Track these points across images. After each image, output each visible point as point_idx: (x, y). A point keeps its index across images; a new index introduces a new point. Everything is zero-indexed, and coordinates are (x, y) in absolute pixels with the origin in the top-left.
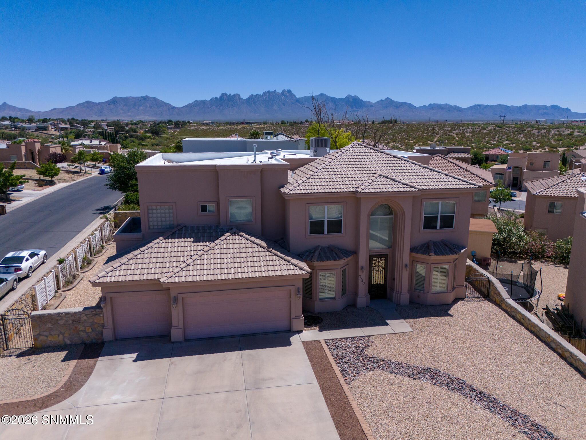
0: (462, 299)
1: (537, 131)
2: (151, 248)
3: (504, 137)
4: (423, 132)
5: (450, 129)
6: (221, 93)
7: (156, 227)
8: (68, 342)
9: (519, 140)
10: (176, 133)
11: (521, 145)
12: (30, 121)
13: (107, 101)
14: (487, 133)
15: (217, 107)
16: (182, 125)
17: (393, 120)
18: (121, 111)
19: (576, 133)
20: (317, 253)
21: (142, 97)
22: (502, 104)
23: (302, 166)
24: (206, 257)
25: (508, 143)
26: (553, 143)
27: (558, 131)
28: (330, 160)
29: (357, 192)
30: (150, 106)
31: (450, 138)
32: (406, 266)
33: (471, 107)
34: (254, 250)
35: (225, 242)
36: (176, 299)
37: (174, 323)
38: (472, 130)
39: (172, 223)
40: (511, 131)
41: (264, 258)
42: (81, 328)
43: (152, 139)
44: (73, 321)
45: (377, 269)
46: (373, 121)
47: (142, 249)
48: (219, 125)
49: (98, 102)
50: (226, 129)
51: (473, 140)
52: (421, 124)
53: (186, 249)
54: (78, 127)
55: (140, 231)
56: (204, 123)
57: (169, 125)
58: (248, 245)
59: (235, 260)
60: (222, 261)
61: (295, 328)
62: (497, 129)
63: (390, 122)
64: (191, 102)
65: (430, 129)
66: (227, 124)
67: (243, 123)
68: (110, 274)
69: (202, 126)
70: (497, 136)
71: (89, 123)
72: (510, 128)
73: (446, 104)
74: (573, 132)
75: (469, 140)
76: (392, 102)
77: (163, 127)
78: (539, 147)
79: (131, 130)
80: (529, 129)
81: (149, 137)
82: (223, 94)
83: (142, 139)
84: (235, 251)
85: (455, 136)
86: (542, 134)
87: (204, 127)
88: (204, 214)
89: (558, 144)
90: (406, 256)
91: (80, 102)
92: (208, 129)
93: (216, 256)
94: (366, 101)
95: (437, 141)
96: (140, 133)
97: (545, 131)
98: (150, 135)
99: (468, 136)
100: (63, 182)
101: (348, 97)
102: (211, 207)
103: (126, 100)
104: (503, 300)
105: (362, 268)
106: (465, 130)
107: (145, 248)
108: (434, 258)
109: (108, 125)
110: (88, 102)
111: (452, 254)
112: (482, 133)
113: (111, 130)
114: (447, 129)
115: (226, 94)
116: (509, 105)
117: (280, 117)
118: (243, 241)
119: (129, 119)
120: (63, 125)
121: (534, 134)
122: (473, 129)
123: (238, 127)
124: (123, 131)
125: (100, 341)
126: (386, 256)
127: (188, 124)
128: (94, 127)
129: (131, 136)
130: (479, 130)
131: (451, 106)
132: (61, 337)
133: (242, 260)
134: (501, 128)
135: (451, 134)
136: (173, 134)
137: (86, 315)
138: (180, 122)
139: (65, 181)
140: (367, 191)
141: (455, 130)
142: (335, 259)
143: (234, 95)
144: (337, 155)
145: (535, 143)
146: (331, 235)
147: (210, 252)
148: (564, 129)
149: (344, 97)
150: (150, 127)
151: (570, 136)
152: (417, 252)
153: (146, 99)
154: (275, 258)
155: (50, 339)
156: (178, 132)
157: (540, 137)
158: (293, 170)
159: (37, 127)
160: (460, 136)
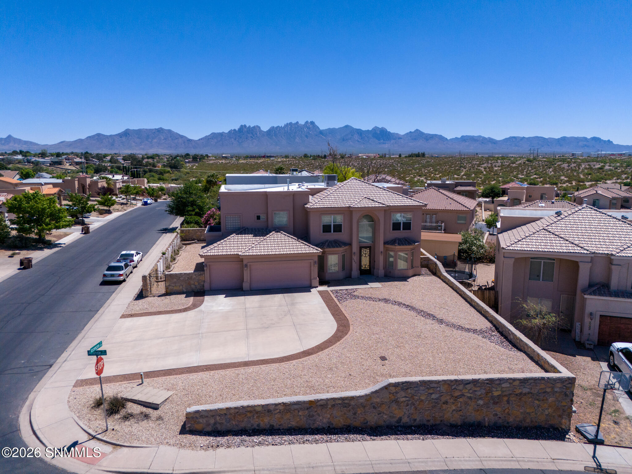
0: (419, 275)
1: (567, 165)
2: (229, 239)
3: (533, 171)
4: (450, 167)
5: (478, 163)
6: (240, 125)
7: (230, 229)
8: (185, 290)
9: (547, 174)
10: (194, 167)
11: (548, 180)
12: (43, 155)
13: (119, 134)
14: (516, 167)
15: (235, 139)
16: (200, 159)
17: (420, 153)
18: (133, 144)
19: (607, 167)
20: (327, 244)
21: (156, 129)
22: (539, 136)
23: (318, 192)
24: (262, 243)
25: (535, 178)
26: (582, 176)
27: (589, 165)
28: (336, 189)
29: (350, 207)
30: (165, 139)
31: (477, 172)
32: (382, 252)
33: (506, 139)
34: (289, 240)
35: (272, 236)
36: (246, 266)
37: (245, 280)
38: (500, 164)
39: (239, 226)
40: (541, 165)
41: (296, 245)
42: (192, 282)
43: (171, 173)
44: (188, 278)
45: (364, 255)
46: (400, 154)
47: (225, 239)
48: (239, 158)
49: (108, 134)
50: (246, 164)
51: (501, 174)
52: (450, 158)
53: (249, 240)
54: (94, 161)
55: (220, 231)
56: (223, 157)
57: (187, 159)
58: (286, 238)
59: (279, 245)
60: (272, 246)
61: (313, 285)
62: (527, 162)
63: (418, 155)
64: (207, 135)
65: (457, 162)
66: (246, 157)
67: (264, 157)
68: (209, 251)
69: (221, 160)
70: (526, 170)
71: (104, 157)
72: (540, 162)
73: (480, 136)
74: (604, 166)
75: (497, 175)
76: (422, 133)
77: (181, 161)
78: (567, 181)
79: (148, 164)
80: (560, 163)
81: (168, 172)
82: (242, 126)
83: (161, 173)
84: (279, 241)
85: (483, 170)
86: (571, 168)
87: (224, 161)
88: (259, 221)
89: (587, 178)
90: (381, 247)
91: (90, 135)
92: (228, 163)
93: (268, 243)
94: (394, 133)
95: (463, 175)
96: (159, 167)
97: (575, 165)
98: (169, 169)
99: (496, 170)
100: (117, 211)
101: (375, 129)
102: (263, 217)
103: (139, 132)
104: (441, 274)
105: (354, 253)
106: (494, 164)
107: (226, 239)
108: (398, 247)
109: (124, 159)
110: (99, 135)
111: (409, 245)
112: (511, 166)
113: (128, 164)
114: (475, 162)
115: (245, 126)
116: (547, 137)
117: (302, 150)
118: (283, 236)
119: (144, 152)
120: (78, 160)
121: (564, 168)
122: (502, 163)
123: (259, 161)
124: (141, 165)
125: (202, 290)
126: (370, 248)
127: (206, 158)
128: (110, 161)
129: (150, 171)
130: (508, 164)
131: (484, 138)
132: (181, 287)
133: (283, 245)
134: (531, 161)
135: (479, 168)
136: (191, 168)
137: (195, 275)
138: (198, 156)
139: (118, 210)
140: (356, 206)
141: (483, 164)
142: (337, 247)
143: (254, 127)
144: (340, 186)
145: (563, 178)
146: (335, 233)
147: (264, 241)
148: (595, 163)
149: (370, 129)
150: (168, 161)
151: (601, 171)
152: (388, 244)
153: (160, 131)
154: (302, 244)
155: (175, 288)
156: (196, 166)
157: (569, 171)
158: (312, 195)
159: (52, 162)
160: (488, 170)
